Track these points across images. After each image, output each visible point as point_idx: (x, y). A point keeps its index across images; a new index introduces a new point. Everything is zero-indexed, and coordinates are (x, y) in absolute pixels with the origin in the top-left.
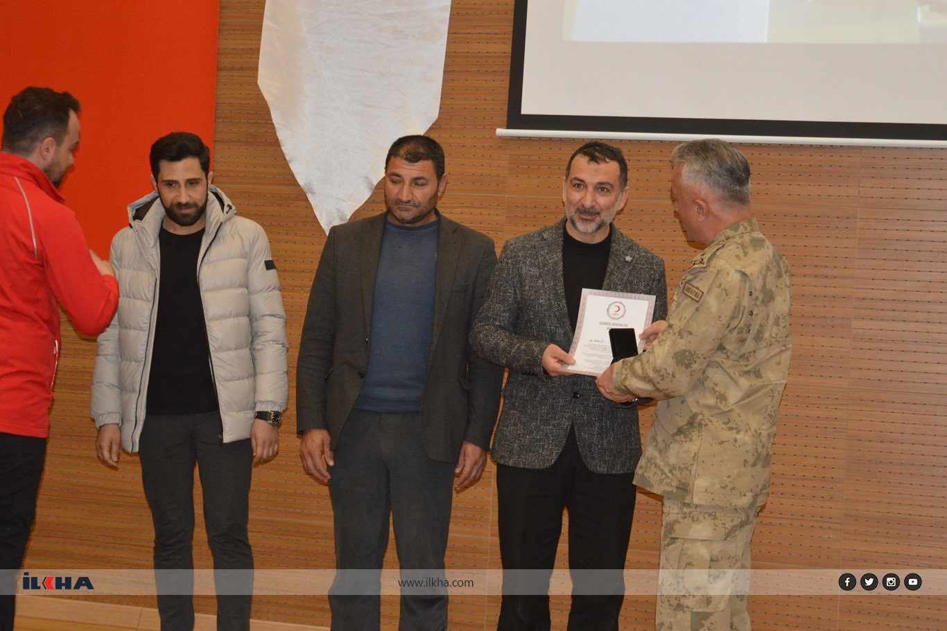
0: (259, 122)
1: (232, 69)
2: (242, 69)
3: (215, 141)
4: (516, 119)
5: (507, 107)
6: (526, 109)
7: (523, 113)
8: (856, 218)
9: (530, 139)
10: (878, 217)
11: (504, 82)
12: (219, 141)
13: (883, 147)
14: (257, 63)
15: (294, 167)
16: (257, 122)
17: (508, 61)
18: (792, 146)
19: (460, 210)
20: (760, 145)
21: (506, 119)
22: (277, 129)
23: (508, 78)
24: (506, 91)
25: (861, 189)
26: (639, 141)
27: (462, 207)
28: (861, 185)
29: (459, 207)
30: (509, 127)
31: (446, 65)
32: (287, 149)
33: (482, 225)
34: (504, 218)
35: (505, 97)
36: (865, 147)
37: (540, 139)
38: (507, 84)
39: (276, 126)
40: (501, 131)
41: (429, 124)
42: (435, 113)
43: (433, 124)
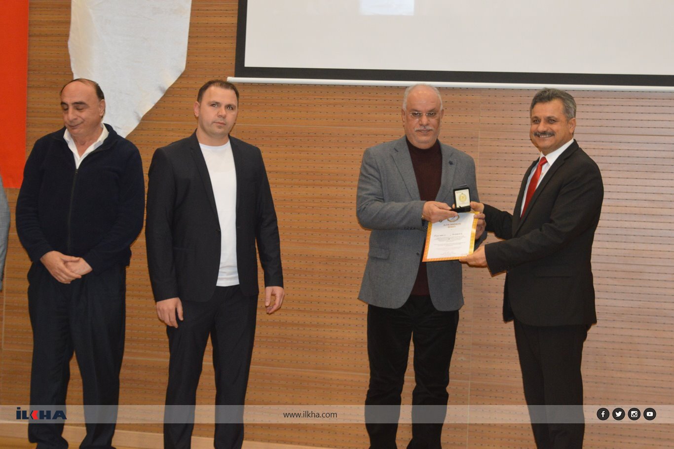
0: (60, 73)
1: (40, 36)
3: (28, 87)
4: (241, 70)
5: (234, 62)
6: (248, 63)
8: (477, 138)
9: (251, 84)
10: (492, 137)
11: (232, 45)
12: (31, 87)
13: (496, 89)
16: (58, 74)
17: (235, 30)
21: (234, 70)
23: (235, 41)
24: (234, 51)
25: (481, 118)
28: (481, 115)
30: (236, 76)
31: (189, 33)
35: (233, 54)
36: (483, 89)
37: (259, 84)
38: (235, 46)
40: (231, 79)
41: (179, 75)
42: (182, 66)
43: (182, 74)
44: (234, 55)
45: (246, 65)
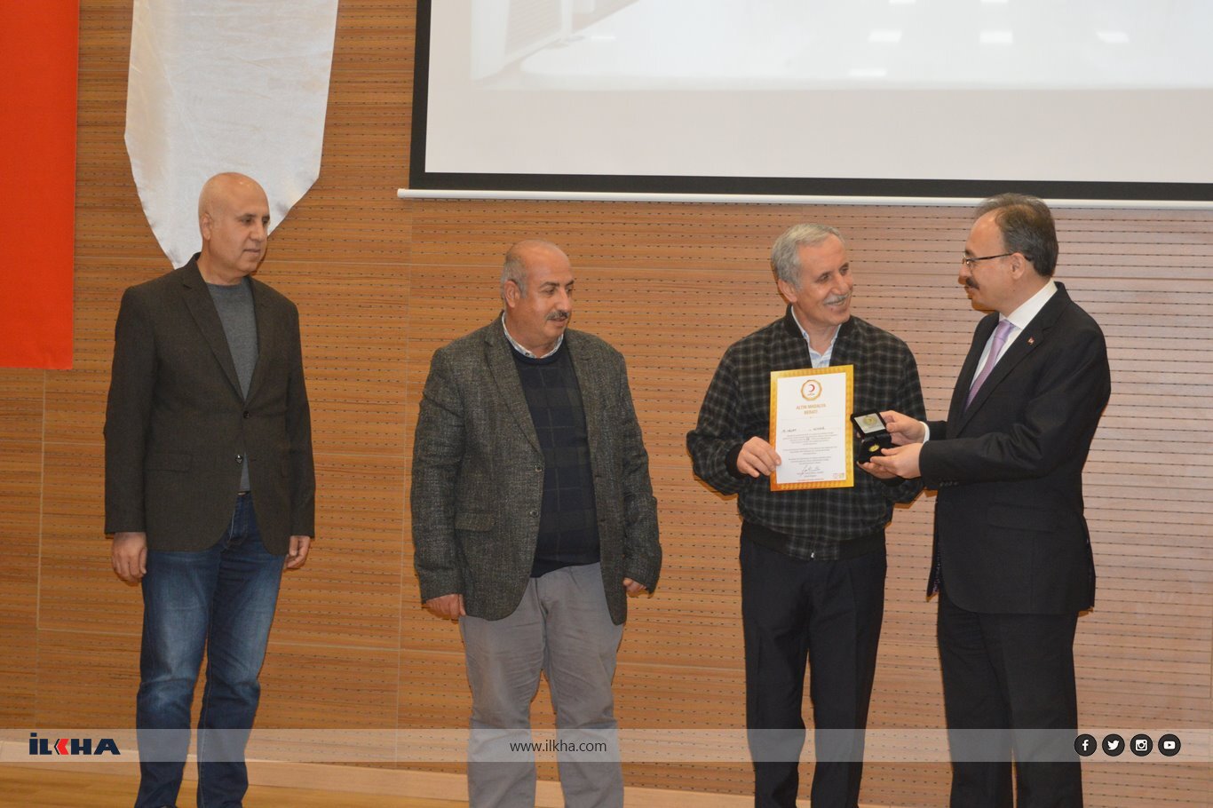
1: (96, 124)
2: (106, 124)
3: (76, 207)
4: (420, 178)
5: (409, 165)
6: (432, 165)
7: (427, 171)
9: (436, 200)
11: (405, 137)
12: (81, 207)
13: (825, 205)
14: (124, 117)
15: (157, 233)
17: (409, 113)
18: (726, 204)
19: (359, 281)
20: (691, 204)
21: (408, 178)
22: (139, 190)
23: (410, 132)
24: (408, 147)
26: (558, 201)
27: (361, 278)
29: (357, 278)
30: (412, 187)
31: (327, 118)
32: (150, 212)
33: (384, 298)
34: (409, 290)
35: (405, 152)
36: (805, 205)
37: (447, 201)
38: (408, 138)
39: (138, 185)
40: (404, 192)
41: (309, 185)
42: (315, 172)
43: (314, 185)
44: (408, 153)
45: (428, 170)
